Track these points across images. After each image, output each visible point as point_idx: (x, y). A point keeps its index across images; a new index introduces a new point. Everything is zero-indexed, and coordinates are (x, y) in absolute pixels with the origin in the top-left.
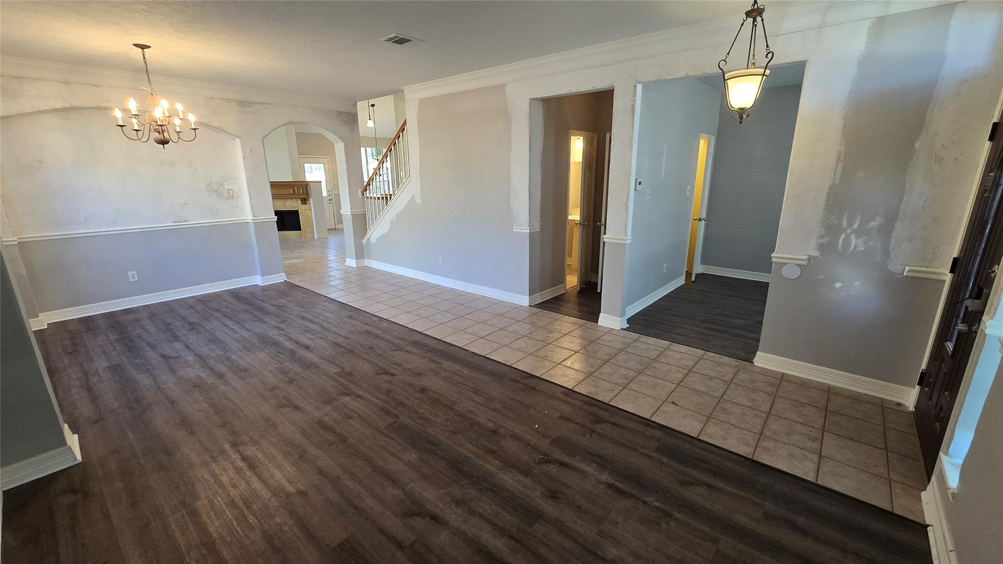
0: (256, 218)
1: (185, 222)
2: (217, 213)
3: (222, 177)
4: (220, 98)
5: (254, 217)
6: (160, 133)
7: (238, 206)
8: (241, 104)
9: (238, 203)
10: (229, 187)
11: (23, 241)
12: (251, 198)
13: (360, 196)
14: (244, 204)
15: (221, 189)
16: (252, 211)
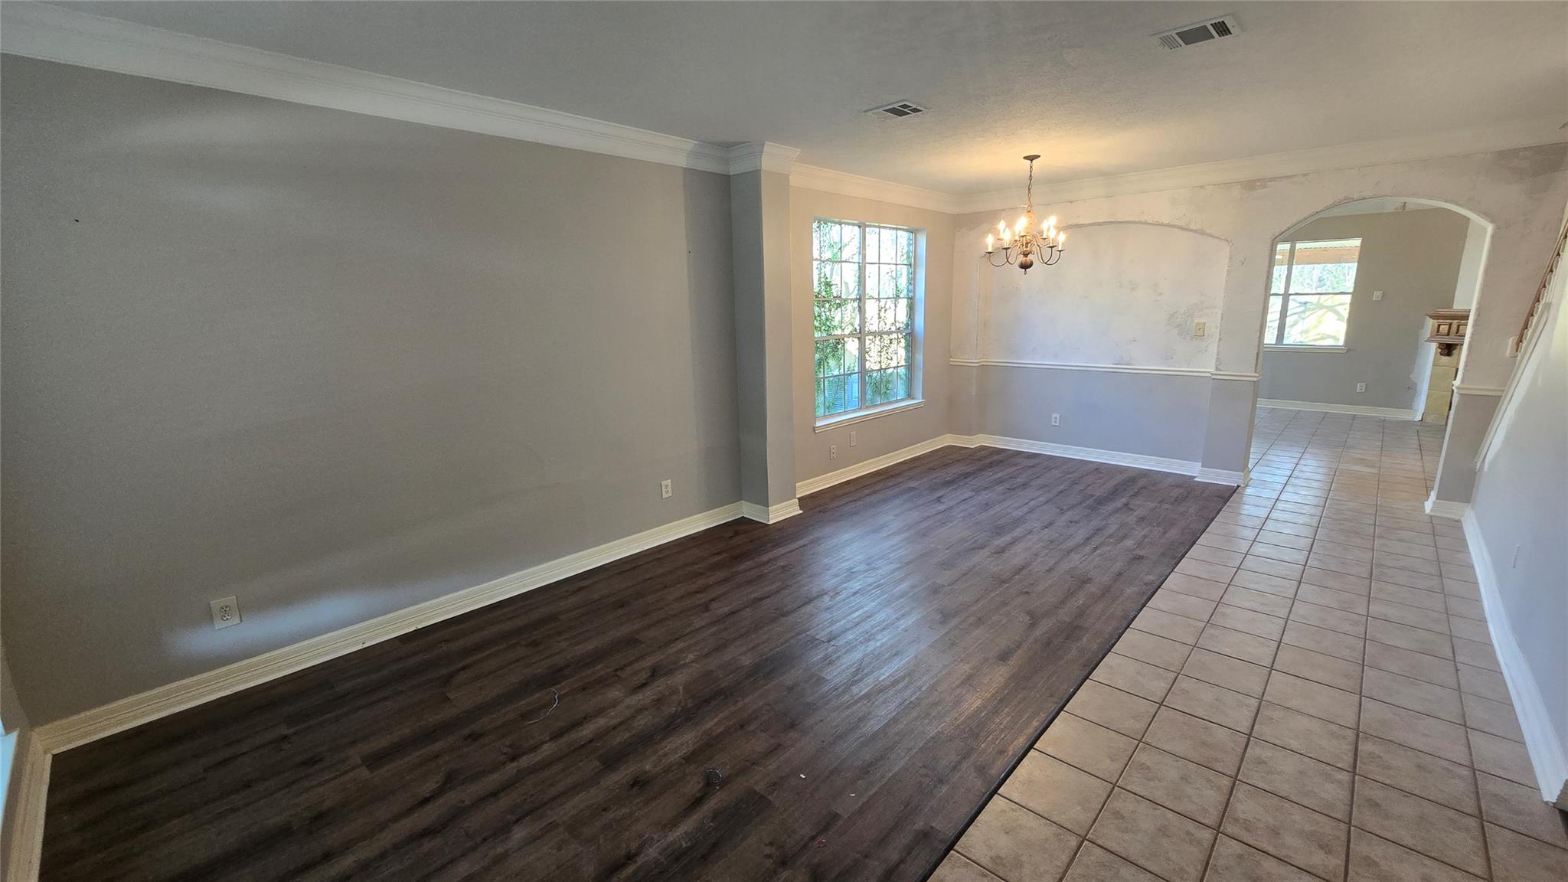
0: (1218, 372)
1: (1126, 365)
2: (1172, 358)
3: (1195, 304)
4: (1215, 185)
5: (1217, 369)
6: (1026, 255)
7: (1206, 351)
8: (1250, 185)
9: (1208, 345)
10: (1201, 321)
11: (984, 363)
12: (1220, 339)
13: (1508, 354)
14: (1213, 349)
15: (1188, 322)
16: (1217, 359)
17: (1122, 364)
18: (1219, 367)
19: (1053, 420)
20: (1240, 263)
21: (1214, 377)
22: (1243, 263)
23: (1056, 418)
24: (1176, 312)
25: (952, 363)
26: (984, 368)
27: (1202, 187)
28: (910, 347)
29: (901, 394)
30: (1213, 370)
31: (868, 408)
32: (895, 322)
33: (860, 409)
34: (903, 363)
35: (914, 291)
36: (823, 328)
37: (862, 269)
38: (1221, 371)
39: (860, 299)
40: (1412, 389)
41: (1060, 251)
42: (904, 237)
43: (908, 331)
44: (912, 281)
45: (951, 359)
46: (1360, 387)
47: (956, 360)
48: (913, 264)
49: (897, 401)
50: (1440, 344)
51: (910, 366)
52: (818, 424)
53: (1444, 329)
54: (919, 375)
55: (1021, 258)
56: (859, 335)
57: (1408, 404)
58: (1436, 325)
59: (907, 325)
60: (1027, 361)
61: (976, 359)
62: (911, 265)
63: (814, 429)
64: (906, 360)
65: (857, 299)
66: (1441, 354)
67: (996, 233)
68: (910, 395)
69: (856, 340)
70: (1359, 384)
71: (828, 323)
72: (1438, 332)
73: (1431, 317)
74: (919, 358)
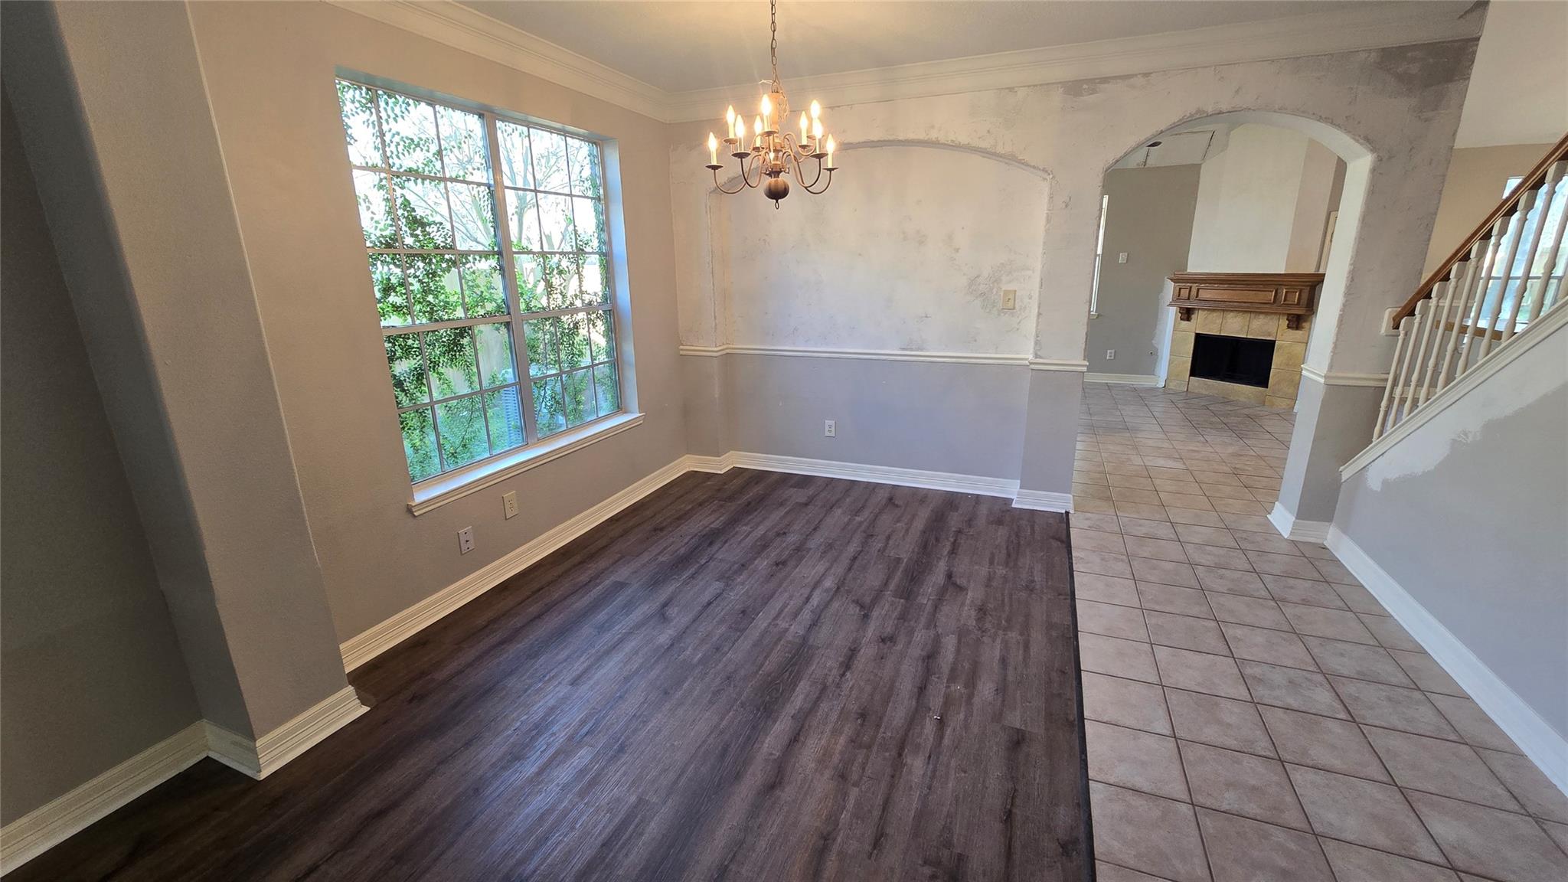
0: (1038, 360)
1: (919, 350)
2: (975, 341)
3: (1002, 264)
4: (1029, 86)
5: (1037, 356)
6: (775, 173)
7: (1018, 329)
8: (1075, 88)
9: (1020, 322)
10: (1011, 287)
11: (728, 351)
12: (1039, 314)
13: (1383, 331)
14: (1030, 325)
15: (994, 291)
16: (1036, 343)
17: (911, 350)
18: (1039, 353)
19: (827, 429)
20: (1064, 205)
21: (1033, 366)
22: (1066, 206)
23: (830, 426)
24: (978, 277)
25: (681, 353)
26: (729, 359)
27: (1011, 89)
28: (613, 332)
29: (605, 407)
30: (1031, 357)
31: (541, 441)
32: (581, 292)
33: (526, 445)
34: (603, 358)
35: (609, 243)
36: (418, 307)
37: (495, 194)
38: (1041, 357)
39: (500, 253)
40: (1153, 354)
41: (831, 170)
42: (581, 151)
43: (607, 307)
44: (604, 226)
45: (681, 347)
46: (1109, 354)
47: (686, 349)
48: (602, 197)
49: (599, 420)
50: (1180, 308)
51: (616, 361)
52: (420, 497)
53: (1185, 293)
54: (631, 377)
55: (768, 181)
56: (507, 319)
57: (1150, 371)
58: (1178, 289)
59: (605, 298)
60: (787, 347)
61: (716, 347)
62: (599, 199)
63: (409, 510)
64: (608, 354)
65: (494, 253)
66: (1181, 319)
67: (721, 129)
68: (619, 408)
69: (503, 330)
70: (1109, 351)
71: (430, 298)
72: (1179, 295)
73: (1172, 280)
74: (629, 349)
